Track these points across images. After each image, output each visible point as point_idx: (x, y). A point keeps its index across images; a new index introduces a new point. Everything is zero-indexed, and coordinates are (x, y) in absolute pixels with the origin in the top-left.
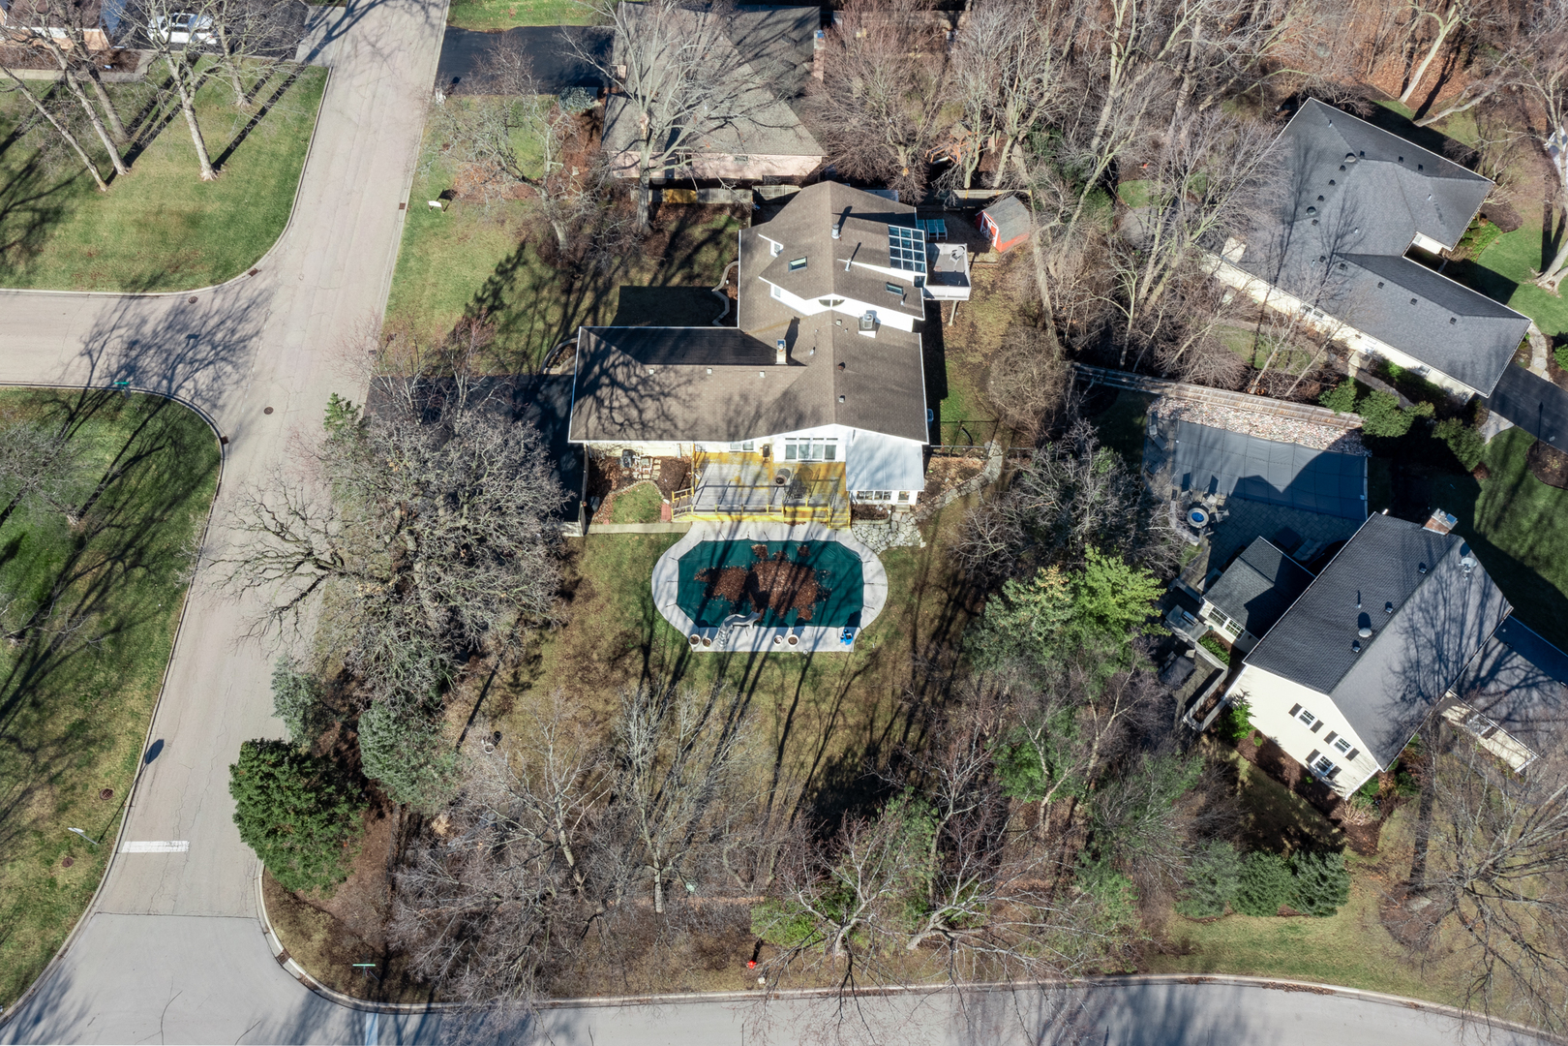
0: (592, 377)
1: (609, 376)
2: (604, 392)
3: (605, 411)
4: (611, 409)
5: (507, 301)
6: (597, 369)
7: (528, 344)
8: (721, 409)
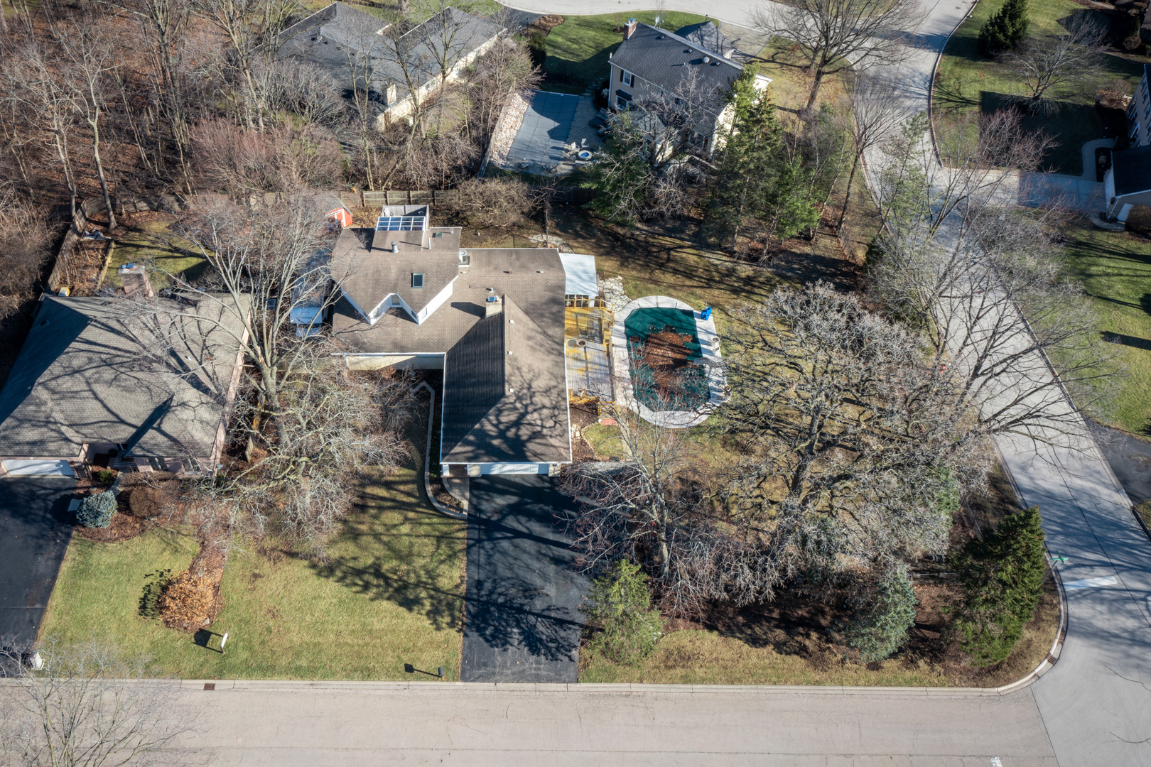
0: (504, 447)
1: (508, 429)
2: (524, 432)
3: (545, 431)
4: (543, 427)
5: (370, 561)
6: (496, 442)
7: (427, 536)
8: (539, 355)
